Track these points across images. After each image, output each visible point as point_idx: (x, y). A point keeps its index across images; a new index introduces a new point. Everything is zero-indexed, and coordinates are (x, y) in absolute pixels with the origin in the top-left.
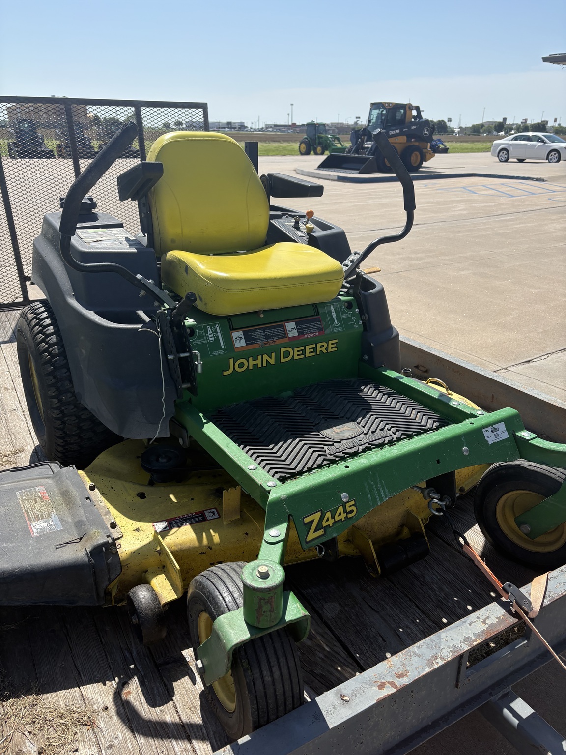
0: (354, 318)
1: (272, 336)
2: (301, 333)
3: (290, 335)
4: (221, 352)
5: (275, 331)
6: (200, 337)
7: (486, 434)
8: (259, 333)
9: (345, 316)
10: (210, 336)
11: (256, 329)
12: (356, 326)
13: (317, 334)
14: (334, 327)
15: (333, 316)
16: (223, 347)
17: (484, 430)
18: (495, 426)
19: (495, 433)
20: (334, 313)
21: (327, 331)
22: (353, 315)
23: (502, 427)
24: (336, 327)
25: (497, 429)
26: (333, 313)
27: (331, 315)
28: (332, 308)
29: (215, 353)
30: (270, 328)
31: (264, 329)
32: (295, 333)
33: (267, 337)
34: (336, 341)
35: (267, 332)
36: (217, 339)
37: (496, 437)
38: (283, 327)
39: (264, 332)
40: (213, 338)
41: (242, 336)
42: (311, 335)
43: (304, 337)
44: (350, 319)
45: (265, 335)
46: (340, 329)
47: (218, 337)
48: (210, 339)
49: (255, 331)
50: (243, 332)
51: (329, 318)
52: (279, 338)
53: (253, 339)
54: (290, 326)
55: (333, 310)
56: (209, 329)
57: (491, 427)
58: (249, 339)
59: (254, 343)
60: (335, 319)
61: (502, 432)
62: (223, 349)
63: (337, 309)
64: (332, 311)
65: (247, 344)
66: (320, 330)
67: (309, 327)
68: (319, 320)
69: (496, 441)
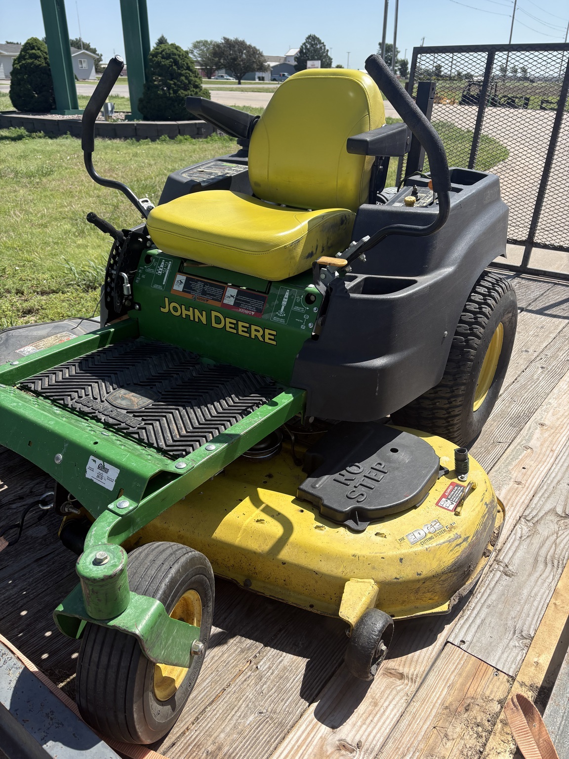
0: (306, 317)
1: (209, 294)
2: (237, 304)
3: (225, 301)
4: (160, 287)
5: (213, 290)
6: (153, 267)
7: (91, 463)
8: (199, 286)
9: (297, 308)
10: (160, 269)
11: (199, 280)
12: (303, 327)
13: (253, 313)
14: (277, 316)
15: (283, 302)
16: (164, 283)
17: (92, 457)
18: (107, 466)
19: (101, 472)
20: (286, 300)
21: (265, 316)
22: (307, 312)
23: (114, 473)
24: (279, 317)
25: (106, 471)
26: (284, 299)
27: (281, 301)
28: (287, 294)
29: (156, 286)
30: (211, 285)
31: (206, 284)
32: (230, 301)
33: (204, 293)
34: (274, 333)
35: (206, 288)
36: (164, 274)
37: (98, 476)
38: (224, 289)
39: (204, 286)
40: (161, 272)
41: (184, 281)
42: (246, 311)
43: (237, 310)
44: (300, 315)
45: (203, 290)
46: (282, 321)
47: (165, 273)
48: (159, 272)
49: (197, 281)
50: (187, 278)
51: (276, 302)
52: (213, 299)
53: (191, 289)
54: (232, 292)
55: (287, 295)
56: (163, 263)
57: (101, 462)
58: (188, 287)
59: (190, 293)
60: (283, 307)
61: (109, 479)
62: (163, 286)
63: (293, 297)
64: (285, 296)
65: (183, 291)
66: (259, 311)
67: (249, 302)
68: (264, 300)
69: (95, 480)
